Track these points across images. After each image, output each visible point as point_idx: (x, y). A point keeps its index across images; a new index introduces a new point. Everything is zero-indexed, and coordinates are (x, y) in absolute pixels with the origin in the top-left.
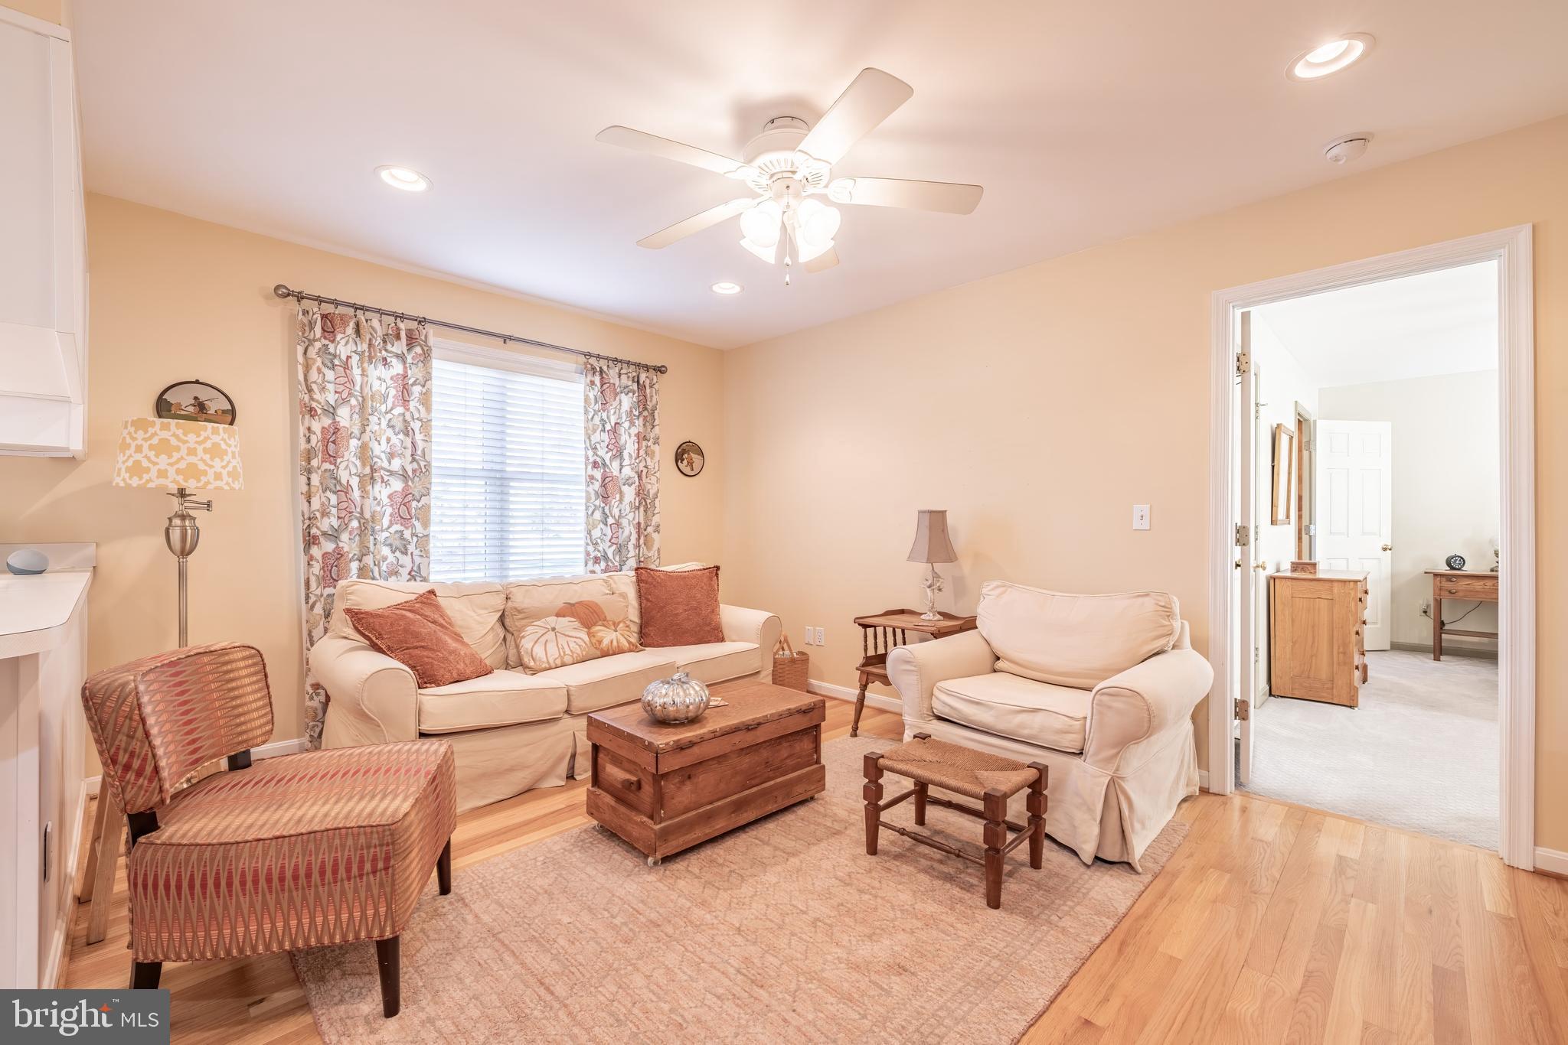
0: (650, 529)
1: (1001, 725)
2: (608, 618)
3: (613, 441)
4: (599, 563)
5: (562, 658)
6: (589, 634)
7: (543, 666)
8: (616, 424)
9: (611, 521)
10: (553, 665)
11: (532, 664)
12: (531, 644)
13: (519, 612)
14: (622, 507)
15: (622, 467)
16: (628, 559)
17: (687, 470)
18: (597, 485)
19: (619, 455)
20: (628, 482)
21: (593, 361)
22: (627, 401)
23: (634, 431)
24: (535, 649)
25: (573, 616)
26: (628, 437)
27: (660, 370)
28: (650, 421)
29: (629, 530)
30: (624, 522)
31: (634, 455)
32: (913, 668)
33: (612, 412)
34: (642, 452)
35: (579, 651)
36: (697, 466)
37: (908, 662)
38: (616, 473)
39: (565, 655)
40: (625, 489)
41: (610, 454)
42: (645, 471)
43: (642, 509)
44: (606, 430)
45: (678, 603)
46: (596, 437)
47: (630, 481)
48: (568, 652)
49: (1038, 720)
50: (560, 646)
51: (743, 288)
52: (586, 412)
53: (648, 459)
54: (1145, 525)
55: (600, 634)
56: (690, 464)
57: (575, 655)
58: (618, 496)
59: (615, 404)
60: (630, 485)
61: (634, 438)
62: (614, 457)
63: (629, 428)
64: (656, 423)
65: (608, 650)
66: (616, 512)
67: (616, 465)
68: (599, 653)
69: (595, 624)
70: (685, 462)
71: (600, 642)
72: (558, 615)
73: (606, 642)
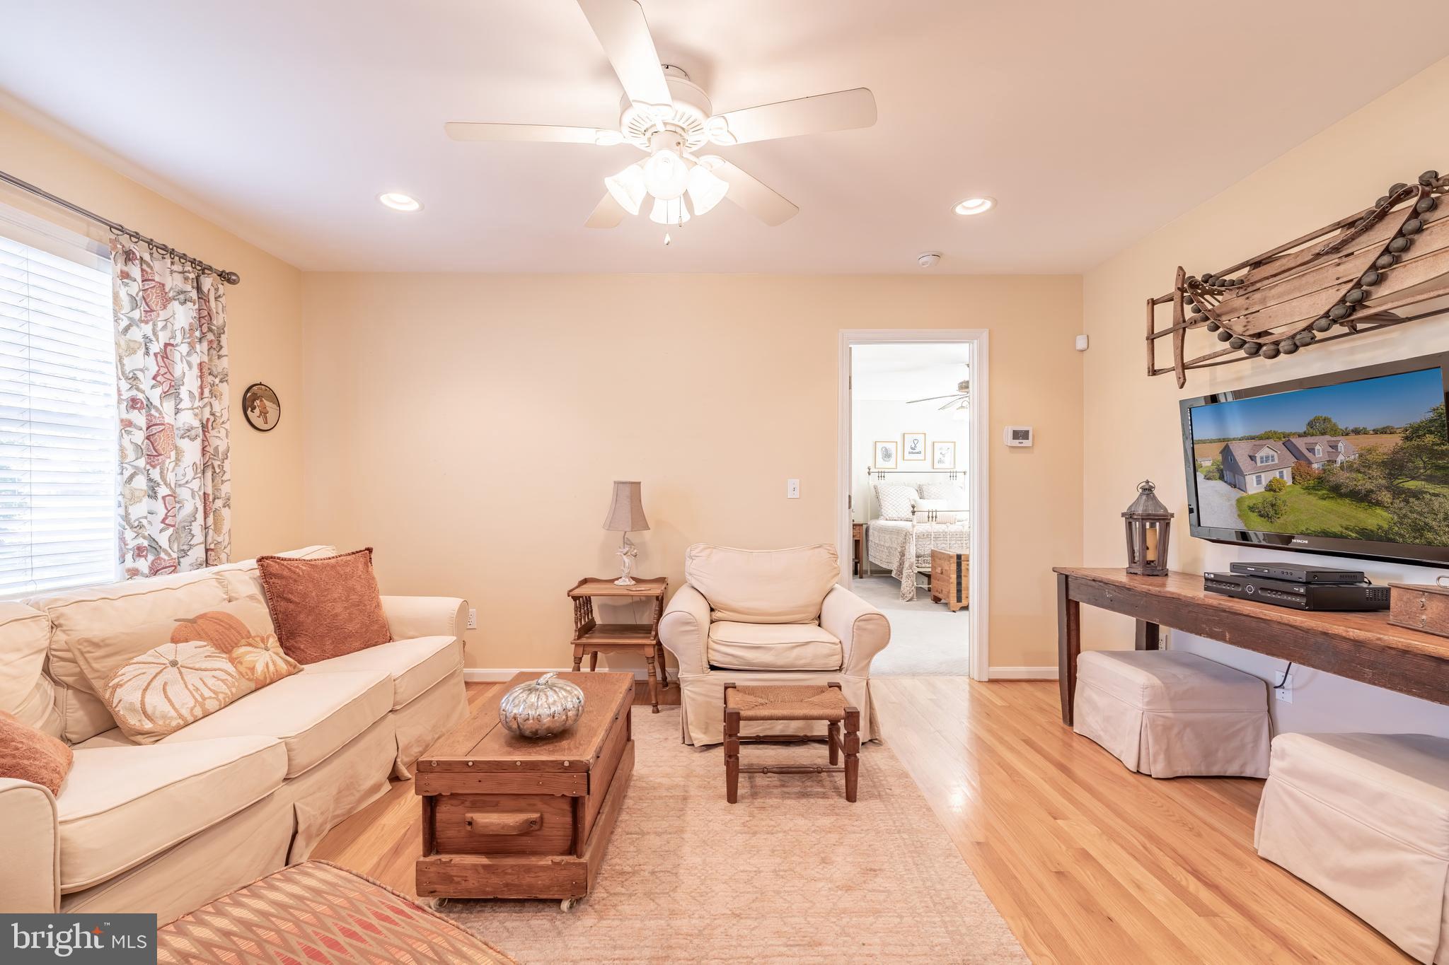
0: (219, 503)
1: (781, 661)
2: (253, 634)
3: (163, 370)
4: (146, 557)
5: (202, 705)
6: (232, 661)
7: (174, 724)
8: (166, 345)
9: (163, 491)
10: (190, 719)
11: (148, 725)
12: (138, 695)
13: (96, 645)
14: (180, 470)
15: (177, 411)
16: (191, 547)
17: (259, 422)
18: (139, 437)
19: (172, 392)
20: (187, 433)
21: (124, 239)
22: (183, 315)
23: (195, 360)
24: (147, 700)
25: (200, 638)
26: (186, 368)
27: (227, 277)
28: (215, 347)
29: (190, 504)
30: (184, 493)
31: (196, 393)
32: (693, 628)
33: (160, 325)
34: (207, 392)
35: (224, 688)
36: (272, 416)
37: (688, 623)
38: (169, 419)
39: (204, 699)
40: (185, 444)
41: (159, 391)
42: (212, 418)
43: (209, 474)
44: (151, 352)
45: (335, 600)
46: (137, 361)
47: (193, 433)
48: (207, 693)
49: (809, 651)
50: (191, 688)
51: (422, 207)
52: (117, 320)
53: (216, 404)
54: (797, 494)
55: (248, 658)
56: (264, 413)
57: (221, 696)
58: (173, 454)
59: (163, 315)
60: (193, 439)
61: (196, 371)
62: (165, 395)
63: (189, 354)
64: (223, 352)
65: (265, 678)
66: (171, 477)
67: (168, 407)
68: (253, 686)
69: (237, 645)
70: (257, 411)
71: (252, 669)
72: (175, 640)
73: (260, 668)
